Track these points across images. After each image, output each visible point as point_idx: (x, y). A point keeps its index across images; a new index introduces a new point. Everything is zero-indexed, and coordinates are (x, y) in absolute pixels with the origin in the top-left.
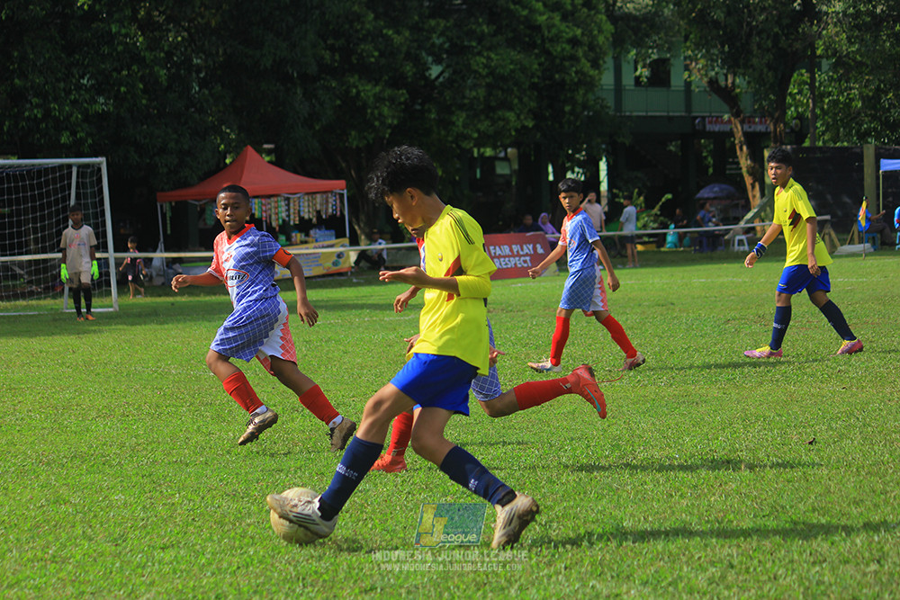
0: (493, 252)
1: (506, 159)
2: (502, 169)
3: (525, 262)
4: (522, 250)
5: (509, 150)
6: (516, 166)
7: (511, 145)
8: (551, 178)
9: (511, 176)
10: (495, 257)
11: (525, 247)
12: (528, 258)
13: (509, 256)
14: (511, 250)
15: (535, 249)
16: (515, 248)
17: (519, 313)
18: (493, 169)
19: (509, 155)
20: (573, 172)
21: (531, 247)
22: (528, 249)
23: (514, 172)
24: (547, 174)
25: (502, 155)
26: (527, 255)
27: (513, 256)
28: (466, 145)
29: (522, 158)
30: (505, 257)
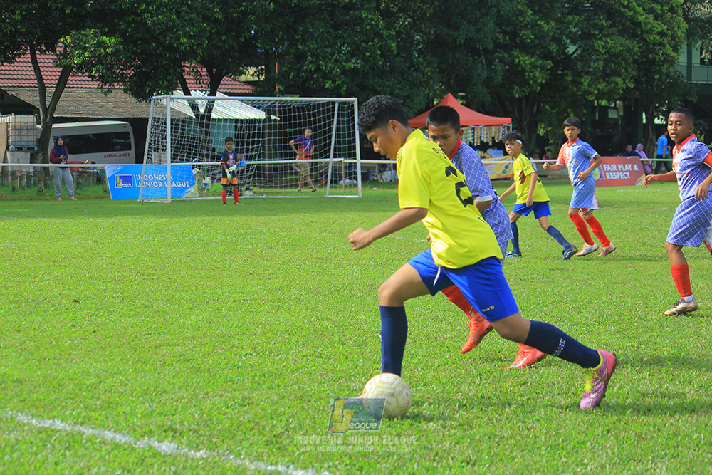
0: (605, 168)
1: (615, 108)
2: (612, 115)
3: (626, 175)
4: (624, 168)
5: (618, 102)
6: (621, 113)
7: (618, 100)
8: (644, 122)
9: (618, 119)
10: (607, 172)
11: (626, 166)
12: (628, 173)
13: (615, 171)
14: (617, 168)
15: (632, 167)
16: (620, 166)
17: (622, 209)
18: (607, 114)
19: (617, 106)
20: (659, 119)
21: (630, 166)
22: (628, 167)
23: (620, 116)
24: (642, 120)
25: (613, 105)
26: (627, 171)
27: (619, 172)
28: (590, 98)
29: (626, 108)
30: (613, 172)
